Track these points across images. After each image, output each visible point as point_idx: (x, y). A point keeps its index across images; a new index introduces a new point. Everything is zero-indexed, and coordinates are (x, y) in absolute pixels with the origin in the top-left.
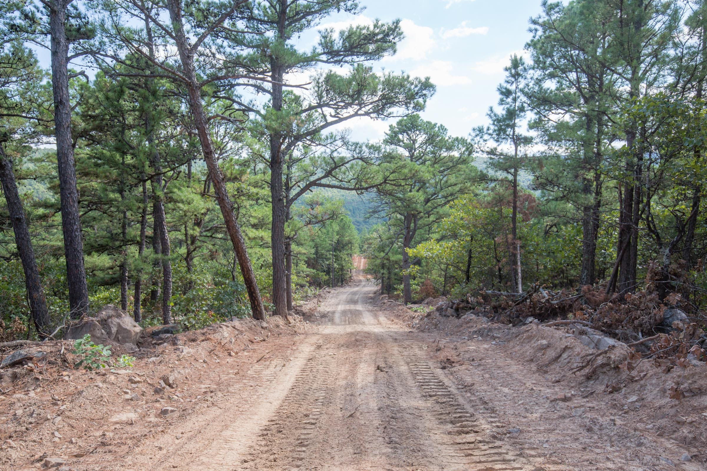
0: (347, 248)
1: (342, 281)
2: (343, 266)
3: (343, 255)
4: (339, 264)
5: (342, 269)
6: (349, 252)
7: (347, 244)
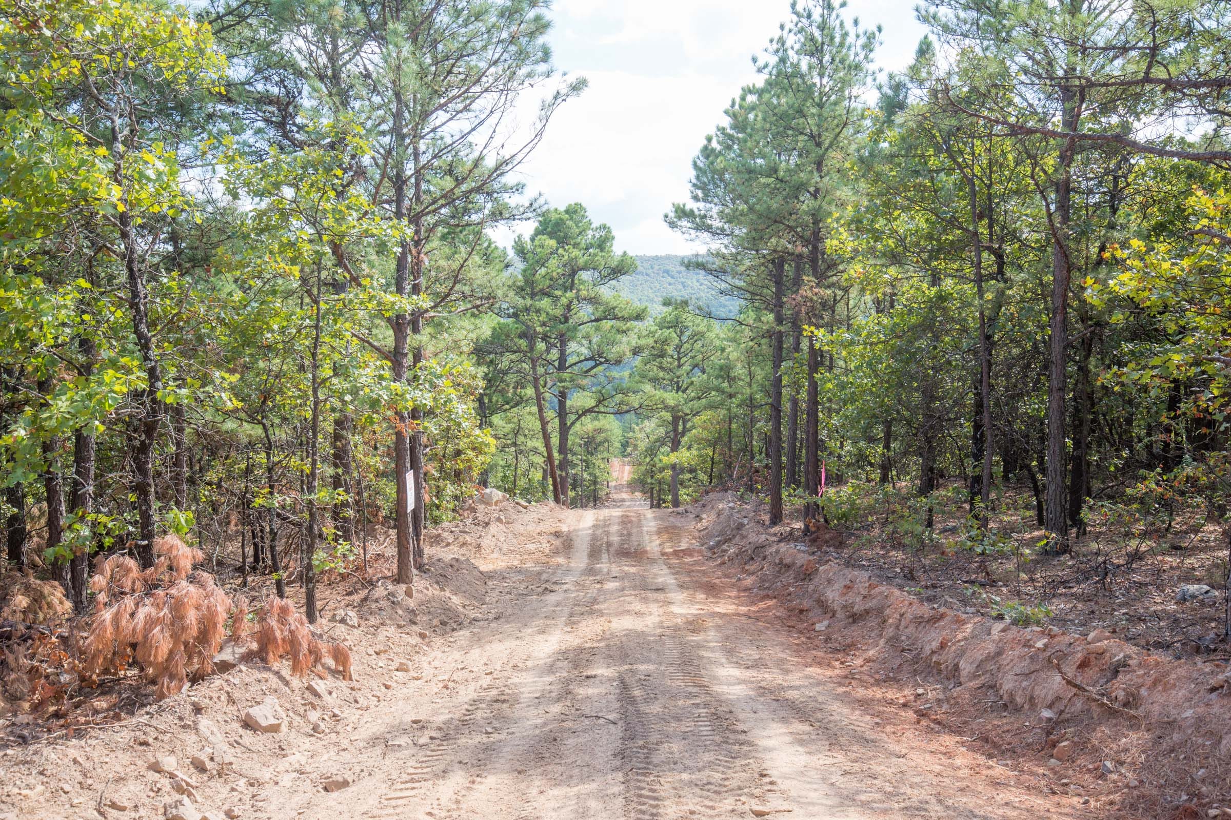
0: (601, 448)
1: (595, 501)
2: (596, 477)
3: (597, 460)
4: (590, 474)
5: (595, 482)
6: (606, 455)
7: (601, 443)
